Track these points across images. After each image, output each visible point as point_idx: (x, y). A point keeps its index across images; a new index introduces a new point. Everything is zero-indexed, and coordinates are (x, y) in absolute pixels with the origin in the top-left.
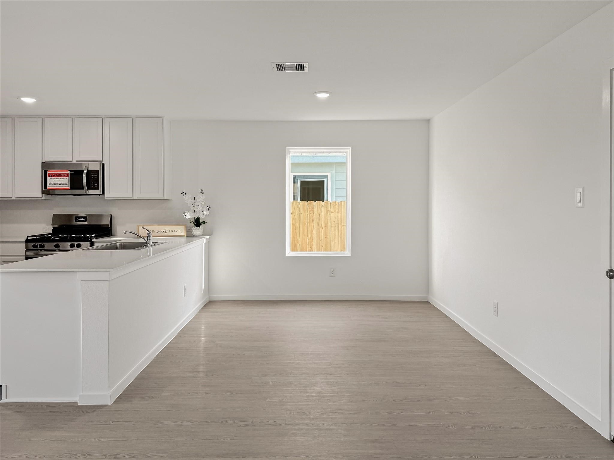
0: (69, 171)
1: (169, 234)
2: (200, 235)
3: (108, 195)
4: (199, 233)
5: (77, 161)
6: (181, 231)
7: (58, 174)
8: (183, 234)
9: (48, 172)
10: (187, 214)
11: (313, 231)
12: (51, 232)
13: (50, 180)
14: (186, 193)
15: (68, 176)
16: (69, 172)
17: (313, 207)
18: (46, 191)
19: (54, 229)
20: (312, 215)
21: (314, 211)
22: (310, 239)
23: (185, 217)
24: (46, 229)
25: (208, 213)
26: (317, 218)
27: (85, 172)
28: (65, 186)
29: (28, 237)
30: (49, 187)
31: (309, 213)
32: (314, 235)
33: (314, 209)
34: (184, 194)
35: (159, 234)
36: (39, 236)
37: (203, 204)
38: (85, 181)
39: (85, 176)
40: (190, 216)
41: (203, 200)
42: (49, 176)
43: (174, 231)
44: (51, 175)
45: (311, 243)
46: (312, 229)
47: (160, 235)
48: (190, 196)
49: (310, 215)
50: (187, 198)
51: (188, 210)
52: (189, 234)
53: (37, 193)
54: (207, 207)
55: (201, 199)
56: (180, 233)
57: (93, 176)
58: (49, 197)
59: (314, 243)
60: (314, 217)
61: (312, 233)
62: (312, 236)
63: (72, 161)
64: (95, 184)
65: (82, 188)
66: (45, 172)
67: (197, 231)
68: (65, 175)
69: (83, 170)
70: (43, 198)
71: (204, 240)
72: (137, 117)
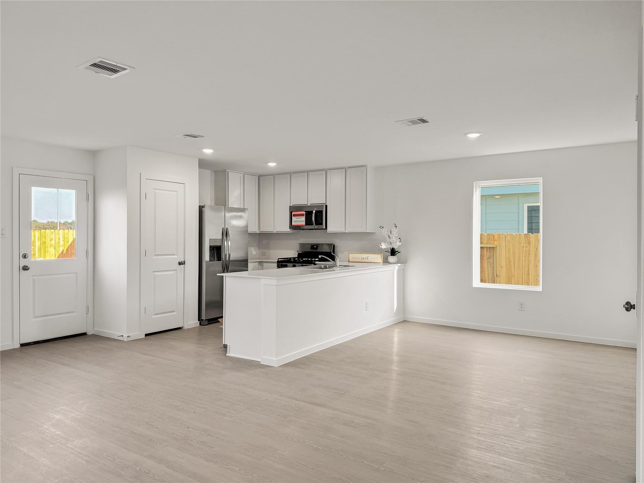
0: (305, 211)
1: (369, 260)
2: (394, 263)
3: (329, 229)
4: (393, 260)
5: (310, 204)
6: (378, 258)
7: (299, 214)
8: (380, 261)
9: (293, 213)
10: (383, 244)
11: (530, 265)
12: (297, 256)
13: (294, 219)
14: (383, 227)
15: (304, 216)
16: (305, 213)
17: (530, 240)
18: (292, 227)
19: (299, 255)
20: (528, 248)
21: (531, 244)
22: (526, 273)
23: (381, 247)
24: (292, 254)
25: (400, 244)
26: (534, 252)
27: (314, 212)
28: (303, 223)
29: (278, 259)
30: (293, 223)
31: (525, 246)
32: (530, 270)
33: (531, 242)
34: (382, 227)
35: (363, 261)
36: (288, 258)
37: (397, 236)
38: (313, 219)
39: (314, 215)
40: (385, 247)
41: (396, 233)
42: (293, 216)
43: (373, 259)
44: (295, 215)
45: (528, 278)
46: (528, 263)
47: (365, 261)
48: (387, 229)
49: (527, 248)
50: (385, 232)
51: (385, 241)
52: (386, 261)
53: (287, 229)
54: (399, 238)
55: (395, 231)
56: (378, 260)
57: (319, 215)
58: (295, 231)
59: (531, 278)
60: (531, 250)
61: (528, 267)
62: (528, 270)
63: (307, 204)
64: (320, 221)
65: (312, 224)
66: (291, 212)
67: (392, 259)
68: (302, 215)
69: (313, 211)
70: (291, 232)
71: (396, 267)
72: (349, 168)
